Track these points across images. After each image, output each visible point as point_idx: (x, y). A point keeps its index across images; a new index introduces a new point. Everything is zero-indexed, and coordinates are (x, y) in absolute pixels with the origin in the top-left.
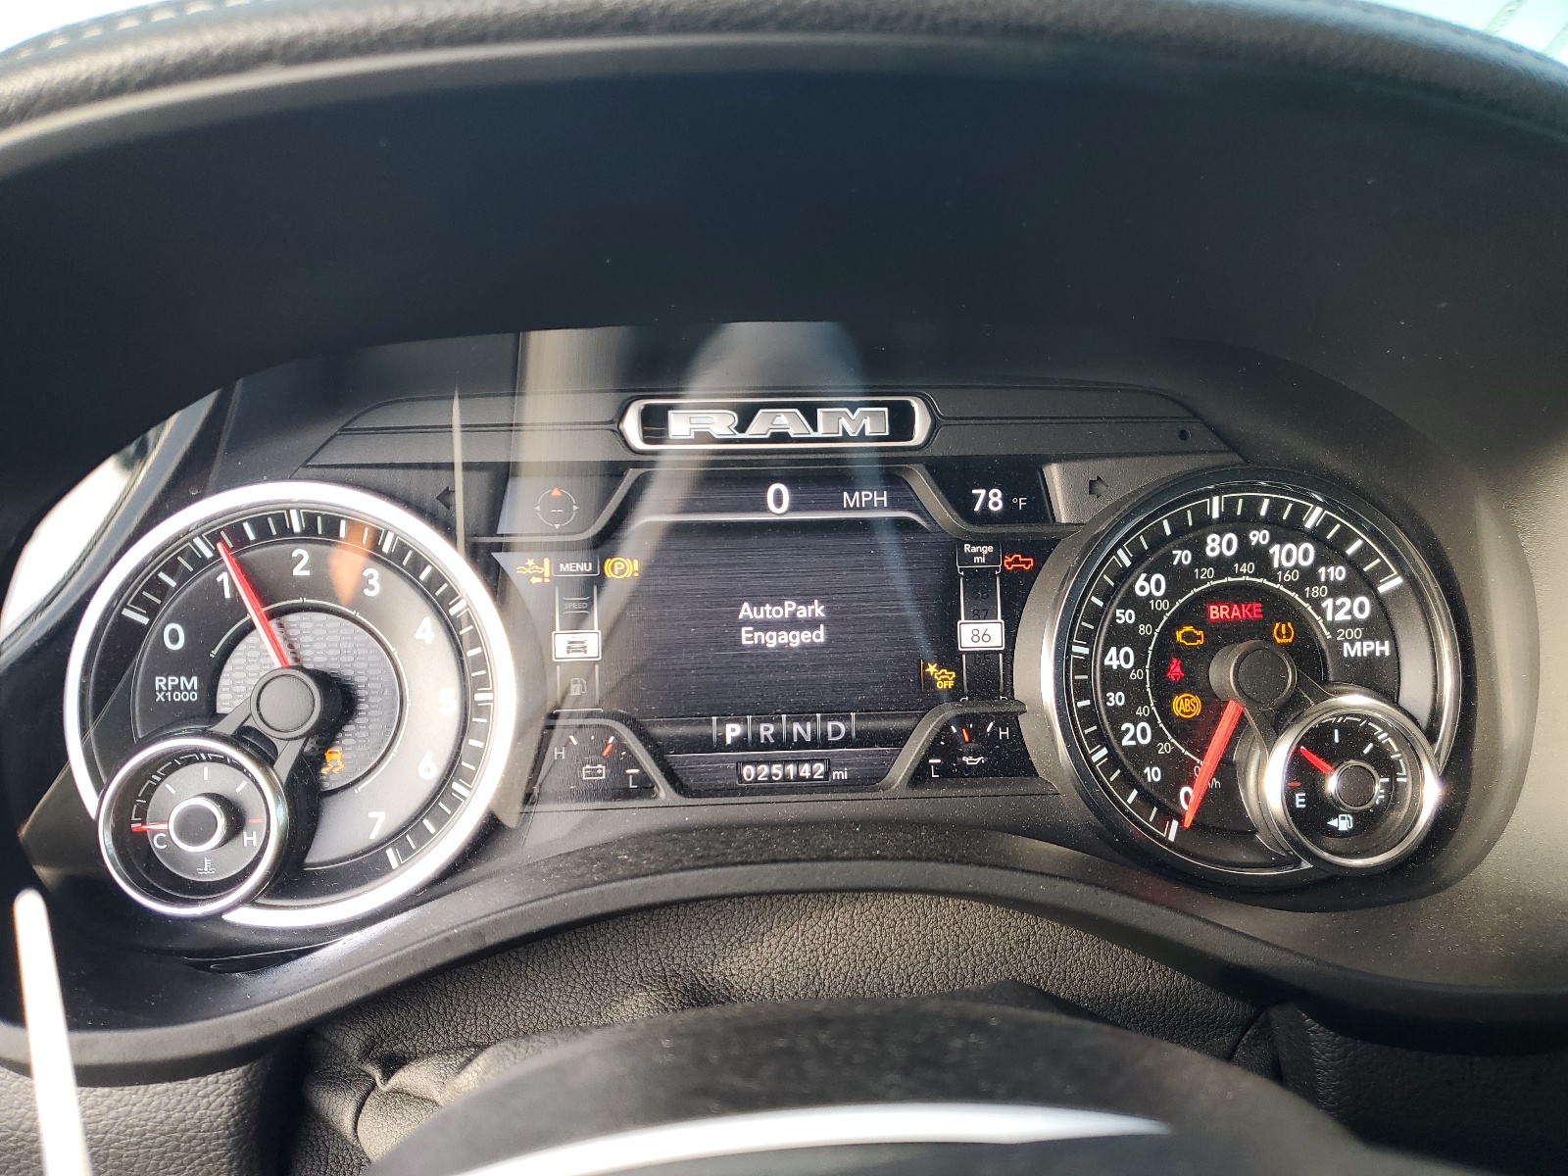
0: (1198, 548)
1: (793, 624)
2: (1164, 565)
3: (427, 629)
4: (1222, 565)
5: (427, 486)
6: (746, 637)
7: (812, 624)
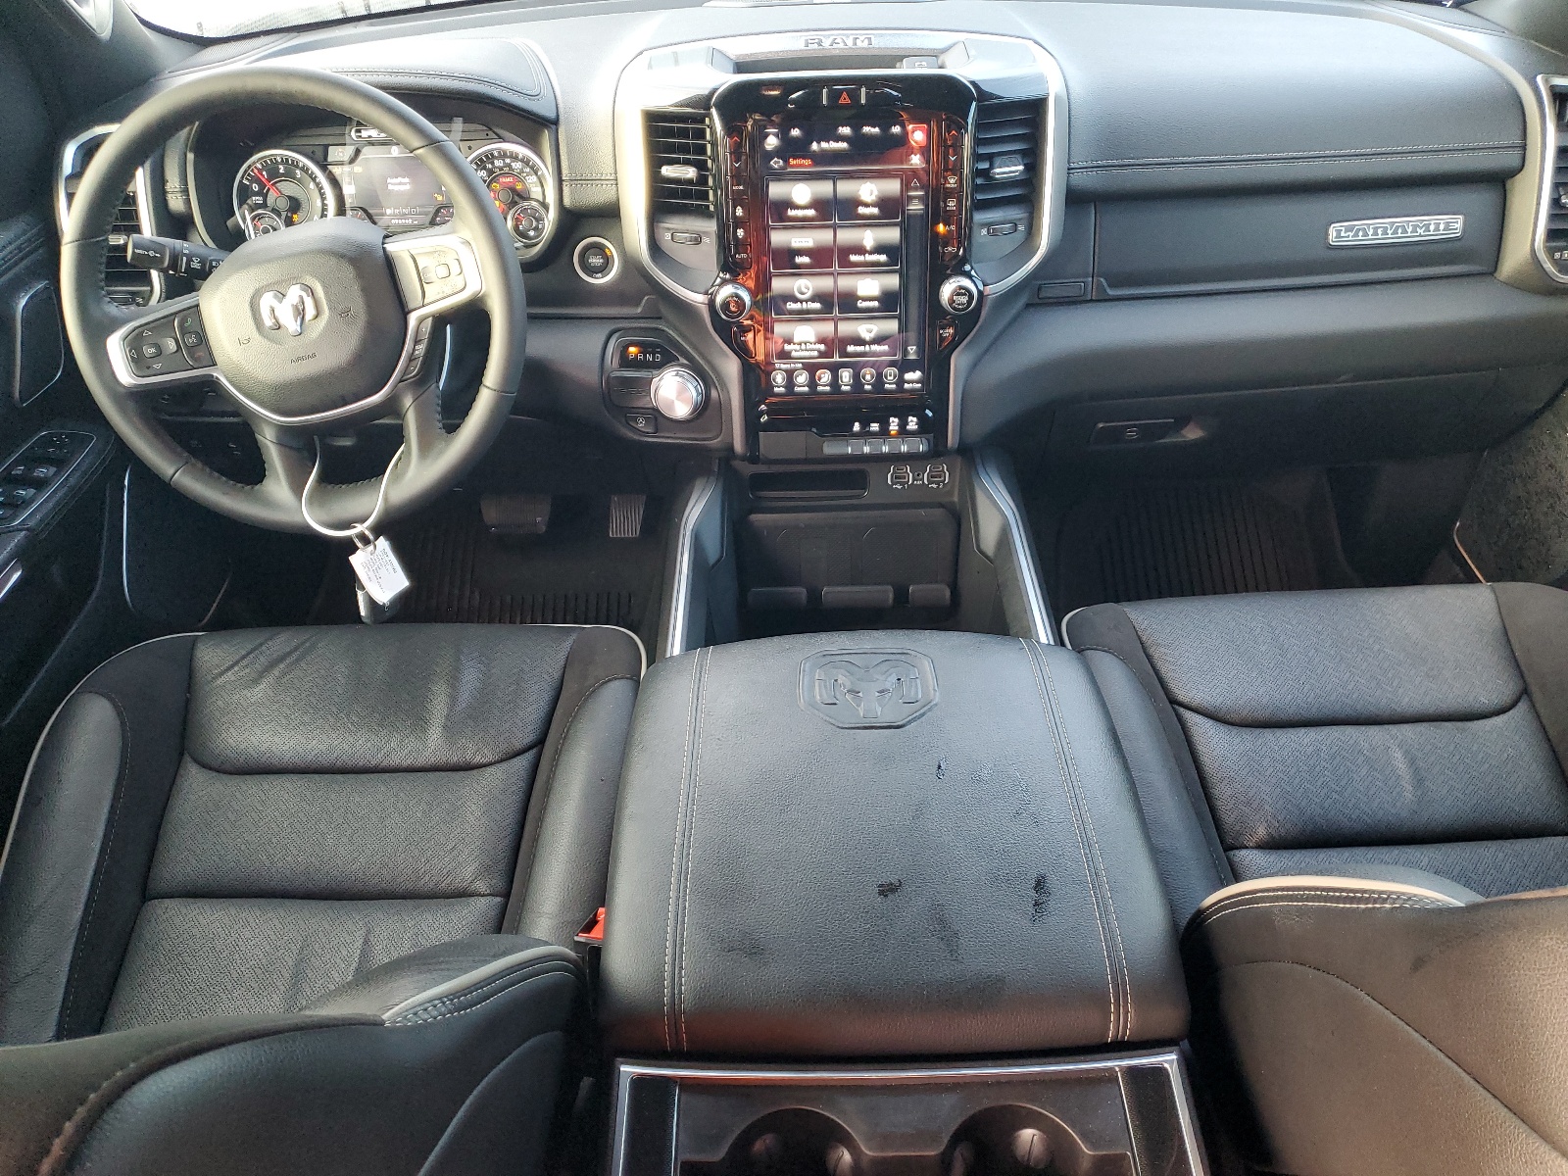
0: (493, 163)
1: (400, 184)
2: (484, 168)
3: (312, 185)
4: (501, 169)
5: (309, 149)
6: (390, 187)
7: (405, 184)
